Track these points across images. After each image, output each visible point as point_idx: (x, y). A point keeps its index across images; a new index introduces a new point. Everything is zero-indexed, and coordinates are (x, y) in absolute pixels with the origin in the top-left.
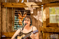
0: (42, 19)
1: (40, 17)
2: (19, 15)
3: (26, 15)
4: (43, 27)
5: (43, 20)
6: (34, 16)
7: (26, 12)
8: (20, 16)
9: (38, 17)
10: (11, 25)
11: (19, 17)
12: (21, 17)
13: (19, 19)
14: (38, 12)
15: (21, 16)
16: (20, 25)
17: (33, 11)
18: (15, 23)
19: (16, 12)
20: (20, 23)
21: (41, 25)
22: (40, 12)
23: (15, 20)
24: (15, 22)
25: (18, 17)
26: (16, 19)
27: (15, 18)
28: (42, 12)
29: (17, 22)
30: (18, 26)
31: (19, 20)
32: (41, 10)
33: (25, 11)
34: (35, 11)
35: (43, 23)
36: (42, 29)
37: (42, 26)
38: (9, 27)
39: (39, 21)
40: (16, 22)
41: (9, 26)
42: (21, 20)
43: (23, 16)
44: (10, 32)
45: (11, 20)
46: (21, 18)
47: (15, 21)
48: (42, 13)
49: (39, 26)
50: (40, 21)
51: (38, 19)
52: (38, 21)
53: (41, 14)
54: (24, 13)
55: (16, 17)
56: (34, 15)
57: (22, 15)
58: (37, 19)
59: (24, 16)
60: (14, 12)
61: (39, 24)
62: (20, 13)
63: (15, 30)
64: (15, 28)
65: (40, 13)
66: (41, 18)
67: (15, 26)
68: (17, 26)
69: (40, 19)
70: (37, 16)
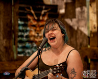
0: (88, 28)
1: (82, 23)
2: (29, 17)
3: (46, 18)
4: (89, 47)
5: (90, 29)
6: (68, 21)
7: (46, 11)
8: (32, 21)
9: (78, 22)
10: (10, 43)
11: (29, 23)
12: (35, 23)
13: (28, 29)
14: (78, 10)
15: (34, 20)
16: (31, 42)
17: (64, 6)
18: (20, 38)
19: (21, 11)
20: (32, 39)
21: (85, 43)
22: (82, 9)
23: (20, 31)
24: (19, 36)
25: (26, 23)
26: (21, 28)
27: (19, 25)
28: (88, 9)
29: (26, 34)
30: (28, 44)
31: (30, 31)
32: (85, 5)
33: (44, 7)
34: (70, 8)
35: (89, 37)
36: (87, 53)
37: (87, 46)
38: (6, 48)
39: (79, 32)
40: (22, 36)
41: (4, 45)
42: (35, 30)
43: (38, 20)
44: (7, 61)
45: (8, 29)
46: (34, 26)
47: (20, 34)
48: (88, 13)
49: (81, 44)
50: (82, 32)
51: (78, 28)
52: (77, 31)
53: (86, 15)
54: (43, 12)
55: (23, 23)
56: (67, 18)
57: (36, 18)
58: (76, 28)
59: (43, 20)
60: (17, 10)
61: (81, 40)
62: (33, 12)
63: (19, 55)
64: (20, 50)
65: (82, 12)
66: (86, 25)
67: (20, 46)
68: (24, 45)
69: (83, 26)
70: (74, 20)
